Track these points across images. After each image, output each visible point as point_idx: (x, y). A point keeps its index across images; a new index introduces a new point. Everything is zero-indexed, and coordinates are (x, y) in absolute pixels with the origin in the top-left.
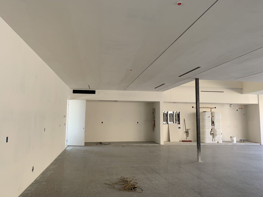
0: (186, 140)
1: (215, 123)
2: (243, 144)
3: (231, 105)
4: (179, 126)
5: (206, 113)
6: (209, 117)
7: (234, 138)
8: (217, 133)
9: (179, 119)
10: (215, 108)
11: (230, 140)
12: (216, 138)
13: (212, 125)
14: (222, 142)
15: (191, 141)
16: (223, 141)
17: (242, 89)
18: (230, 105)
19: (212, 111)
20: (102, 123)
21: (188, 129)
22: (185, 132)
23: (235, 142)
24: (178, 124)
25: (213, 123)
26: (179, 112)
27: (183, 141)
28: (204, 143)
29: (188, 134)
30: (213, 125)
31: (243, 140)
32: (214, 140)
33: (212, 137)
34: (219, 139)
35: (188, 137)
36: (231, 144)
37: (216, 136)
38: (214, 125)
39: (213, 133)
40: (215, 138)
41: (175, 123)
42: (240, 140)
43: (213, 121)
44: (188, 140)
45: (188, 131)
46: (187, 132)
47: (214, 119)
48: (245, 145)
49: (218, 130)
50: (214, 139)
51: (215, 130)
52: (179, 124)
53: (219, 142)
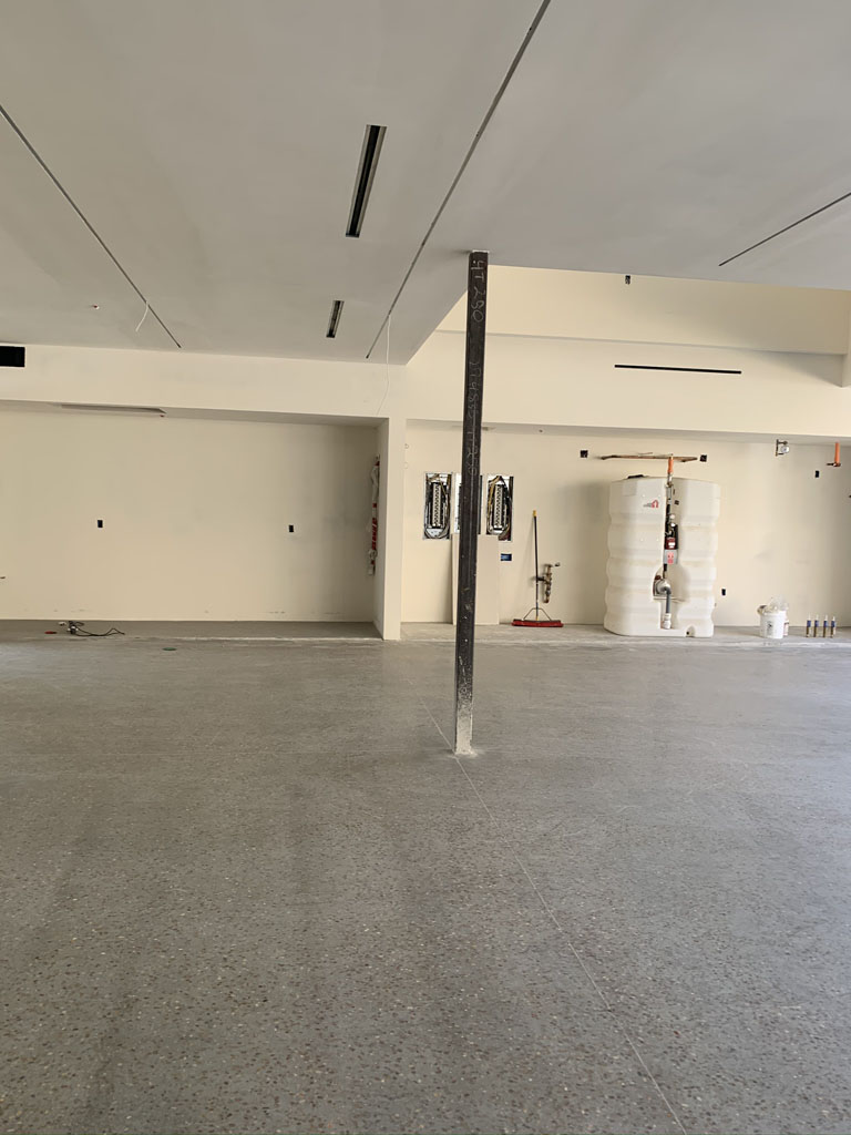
0: (531, 617)
1: (686, 537)
2: (818, 644)
3: (781, 443)
4: (505, 547)
5: (640, 481)
6: (654, 504)
7: (774, 614)
8: (691, 588)
9: (509, 513)
10: (704, 458)
11: (754, 620)
12: (684, 612)
13: (666, 547)
14: (710, 632)
15: (557, 624)
16: (716, 628)
17: (842, 357)
18: (778, 443)
19: (675, 474)
20: (100, 524)
21: (550, 566)
22: (532, 579)
23: (779, 632)
24: (501, 538)
25: (672, 534)
26: (511, 479)
27: (517, 623)
28: (612, 633)
29: (548, 589)
30: (672, 544)
31: (821, 624)
32: (669, 623)
33: (659, 605)
34: (698, 616)
35: (547, 601)
36: (756, 643)
37: (683, 601)
38: (676, 547)
39: (668, 586)
40: (676, 609)
41: (488, 533)
42: (806, 625)
43: (676, 528)
44: (542, 617)
45: (549, 575)
46: (542, 579)
47: (679, 517)
48: (823, 651)
49: (693, 574)
50: (670, 615)
51: (682, 574)
52: (507, 536)
53: (697, 635)
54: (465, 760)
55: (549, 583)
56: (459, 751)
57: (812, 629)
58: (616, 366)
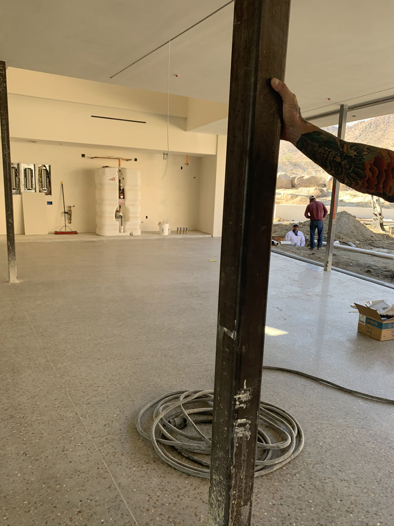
0: (63, 230)
1: (128, 193)
2: (180, 236)
3: (166, 154)
4: (49, 198)
5: (107, 169)
6: (113, 179)
7: (164, 225)
8: (131, 215)
9: (50, 182)
10: (136, 160)
11: (157, 229)
12: (128, 225)
13: (120, 198)
14: (138, 233)
15: (75, 233)
16: (142, 232)
17: (185, 119)
18: (164, 154)
19: (122, 166)
21: (70, 207)
22: (63, 213)
23: (166, 233)
24: (47, 194)
25: (122, 192)
26: (50, 166)
27: (56, 233)
28: (99, 235)
29: (71, 217)
30: (122, 197)
31: (182, 229)
32: (122, 230)
33: (118, 223)
34: (135, 227)
35: (70, 223)
36: (157, 237)
37: (128, 221)
38: (124, 198)
39: (122, 215)
40: (125, 224)
41: (40, 192)
42: (176, 230)
43: (123, 189)
44: (68, 230)
45: (70, 211)
46: (67, 213)
47: (124, 185)
48: (181, 239)
49: (131, 209)
50: (122, 227)
51: (127, 210)
52: (50, 193)
53: (134, 234)
54: (13, 285)
55: (71, 215)
56: (11, 281)
57: (179, 231)
58: (92, 116)
